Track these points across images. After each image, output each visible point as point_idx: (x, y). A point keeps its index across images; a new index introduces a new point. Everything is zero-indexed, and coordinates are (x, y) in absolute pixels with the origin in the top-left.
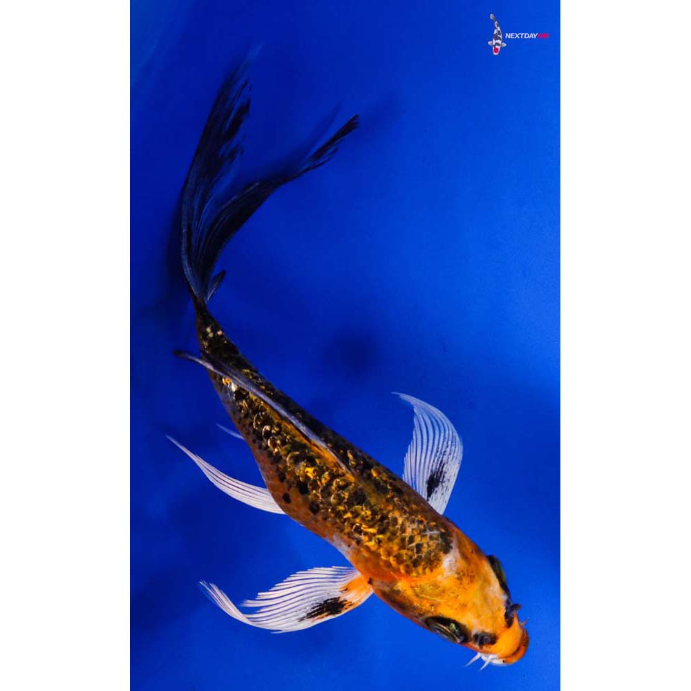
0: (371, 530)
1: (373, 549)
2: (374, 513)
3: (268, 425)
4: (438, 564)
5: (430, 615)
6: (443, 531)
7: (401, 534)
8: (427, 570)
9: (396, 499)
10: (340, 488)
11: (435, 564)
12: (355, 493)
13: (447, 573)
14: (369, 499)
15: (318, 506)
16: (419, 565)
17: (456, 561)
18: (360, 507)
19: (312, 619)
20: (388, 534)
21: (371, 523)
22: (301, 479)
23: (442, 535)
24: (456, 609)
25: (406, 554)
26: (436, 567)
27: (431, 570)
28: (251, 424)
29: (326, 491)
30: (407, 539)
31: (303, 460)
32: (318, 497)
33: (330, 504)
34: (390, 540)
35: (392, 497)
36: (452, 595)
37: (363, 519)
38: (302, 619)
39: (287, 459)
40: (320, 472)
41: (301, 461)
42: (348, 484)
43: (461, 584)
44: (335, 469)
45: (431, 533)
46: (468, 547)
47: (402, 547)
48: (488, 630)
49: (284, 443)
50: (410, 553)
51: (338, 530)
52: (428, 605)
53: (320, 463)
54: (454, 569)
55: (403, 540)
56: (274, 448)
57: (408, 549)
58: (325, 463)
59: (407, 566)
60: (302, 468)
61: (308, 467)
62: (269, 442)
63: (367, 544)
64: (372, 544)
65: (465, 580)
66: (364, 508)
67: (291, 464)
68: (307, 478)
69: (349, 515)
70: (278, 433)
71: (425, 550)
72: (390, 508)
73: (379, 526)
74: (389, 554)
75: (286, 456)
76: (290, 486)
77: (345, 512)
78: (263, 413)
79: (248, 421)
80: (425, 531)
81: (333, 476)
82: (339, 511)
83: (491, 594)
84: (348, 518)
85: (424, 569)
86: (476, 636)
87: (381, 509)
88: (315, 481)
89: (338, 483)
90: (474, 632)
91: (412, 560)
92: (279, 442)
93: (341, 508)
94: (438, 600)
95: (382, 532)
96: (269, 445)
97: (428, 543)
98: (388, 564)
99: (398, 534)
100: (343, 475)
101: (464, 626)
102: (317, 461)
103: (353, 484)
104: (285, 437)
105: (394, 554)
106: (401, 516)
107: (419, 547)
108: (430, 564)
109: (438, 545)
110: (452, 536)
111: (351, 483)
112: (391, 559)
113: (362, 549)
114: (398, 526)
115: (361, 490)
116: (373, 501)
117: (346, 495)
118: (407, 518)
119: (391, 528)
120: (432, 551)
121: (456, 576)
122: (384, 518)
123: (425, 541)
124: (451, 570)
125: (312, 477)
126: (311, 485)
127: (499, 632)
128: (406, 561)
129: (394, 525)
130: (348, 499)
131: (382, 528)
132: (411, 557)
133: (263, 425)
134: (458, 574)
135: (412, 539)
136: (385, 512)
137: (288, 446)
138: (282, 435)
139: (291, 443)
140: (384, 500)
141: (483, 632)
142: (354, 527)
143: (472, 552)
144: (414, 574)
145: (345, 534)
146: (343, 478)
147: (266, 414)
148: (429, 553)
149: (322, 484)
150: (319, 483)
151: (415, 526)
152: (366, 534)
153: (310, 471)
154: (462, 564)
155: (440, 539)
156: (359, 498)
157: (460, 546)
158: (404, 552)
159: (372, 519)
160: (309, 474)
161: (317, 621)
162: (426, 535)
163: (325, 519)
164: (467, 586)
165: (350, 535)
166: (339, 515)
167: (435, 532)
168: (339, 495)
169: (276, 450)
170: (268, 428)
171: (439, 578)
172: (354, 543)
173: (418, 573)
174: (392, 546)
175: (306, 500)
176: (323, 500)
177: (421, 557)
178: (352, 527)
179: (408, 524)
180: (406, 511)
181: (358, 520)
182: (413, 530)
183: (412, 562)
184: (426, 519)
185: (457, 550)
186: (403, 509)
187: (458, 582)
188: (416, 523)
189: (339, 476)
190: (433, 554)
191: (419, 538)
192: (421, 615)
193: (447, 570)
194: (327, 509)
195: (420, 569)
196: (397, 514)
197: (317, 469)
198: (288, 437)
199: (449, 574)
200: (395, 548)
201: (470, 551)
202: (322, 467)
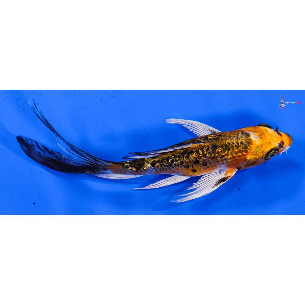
0: (226, 153)
1: (231, 157)
2: (222, 147)
3: (170, 159)
4: (251, 141)
5: (265, 156)
6: (241, 132)
7: (234, 145)
8: (251, 145)
9: (223, 138)
10: (207, 150)
11: (251, 142)
12: (212, 147)
13: (257, 140)
14: (217, 145)
15: (206, 162)
16: (247, 147)
17: (254, 135)
18: (217, 149)
19: (217, 186)
20: (231, 149)
21: (224, 151)
22: (194, 160)
23: (242, 133)
24: (269, 146)
25: (241, 148)
26: (252, 142)
27: (252, 144)
28: (165, 166)
29: (204, 155)
30: (237, 144)
31: (190, 154)
32: (204, 159)
33: (209, 158)
34: (233, 150)
35: (221, 138)
36: (264, 144)
37: (221, 152)
38: (213, 187)
39: (185, 159)
40: (198, 152)
41: (189, 155)
42: (208, 146)
43: (263, 138)
44: (201, 147)
45: (240, 136)
46: (251, 129)
47: (238, 147)
48: (279, 142)
49: (179, 157)
50: (241, 147)
51: (217, 163)
52: (261, 154)
53: (195, 150)
54: (257, 137)
55: (236, 146)
56: (178, 162)
57: (240, 147)
58: (196, 148)
59: (245, 151)
60: (192, 157)
61: (193, 154)
62: (175, 162)
63: (229, 157)
64: (230, 156)
65: (263, 136)
66: (219, 149)
67: (187, 160)
68: (195, 158)
69: (216, 155)
70: (175, 157)
71: (244, 142)
72: (224, 141)
73: (227, 149)
74: (236, 153)
75: (184, 159)
76: (193, 166)
77: (215, 155)
78: (165, 159)
79: (163, 166)
80: (238, 137)
81: (202, 149)
82: (213, 157)
83: (270, 133)
84: (217, 156)
85: (250, 146)
86: (279, 147)
87: (223, 144)
88: (198, 156)
89: (205, 150)
90: (278, 146)
91: (244, 148)
92: (178, 159)
93: (213, 155)
94: (263, 149)
95: (229, 150)
96: (175, 163)
97: (242, 139)
98: (239, 156)
99: (233, 146)
100: (205, 145)
101: (275, 148)
102: (194, 150)
103: (210, 145)
104: (178, 155)
105: (238, 152)
106: (229, 140)
107: (241, 143)
108: (250, 143)
109: (245, 137)
110: (244, 131)
111: (209, 146)
112: (239, 154)
113: (228, 160)
114: (231, 144)
115: (213, 144)
116: (219, 144)
117: (211, 150)
118: (231, 139)
119: (230, 146)
120: (246, 140)
121: (260, 138)
122: (226, 145)
123: (241, 139)
124: (256, 138)
125: (196, 156)
126: (198, 159)
127: (281, 139)
128: (243, 150)
129: (230, 145)
130: (212, 151)
131: (228, 149)
132: (243, 148)
133: (168, 161)
134: (259, 137)
135: (238, 143)
136: (224, 144)
137: (182, 156)
138: (177, 156)
139: (181, 155)
140: (221, 141)
141: (279, 144)
142: (221, 157)
143: (254, 129)
144: (249, 150)
145: (220, 162)
146: (205, 146)
147: (166, 158)
148: (246, 141)
149: (201, 155)
150: (200, 155)
151: (234, 139)
152: (225, 155)
153: (195, 155)
154: (256, 134)
155: (244, 135)
156: (215, 147)
157: (250, 131)
158: (240, 148)
159: (223, 149)
160: (195, 156)
161: (219, 186)
162: (240, 138)
163: (211, 164)
164: (265, 138)
165: (222, 160)
166: (213, 158)
167: (240, 135)
168: (209, 152)
169: (179, 162)
170: (170, 160)
171: (256, 143)
172: (224, 161)
173: (249, 149)
174: (235, 151)
175: (201, 165)
176: (206, 159)
177: (245, 144)
178: (220, 158)
179: (232, 140)
180: (228, 138)
181: (220, 154)
182: (235, 140)
183: (245, 148)
184: (234, 134)
185: (251, 132)
186: (227, 138)
187: (262, 139)
188: (234, 138)
189: (204, 147)
190: (247, 140)
191: (239, 141)
192: (262, 159)
193: (256, 139)
194: (209, 160)
195: (249, 147)
196: (227, 141)
197: (195, 152)
198: (179, 154)
199: (258, 140)
200: (236, 150)
201: (253, 129)
202: (197, 150)
